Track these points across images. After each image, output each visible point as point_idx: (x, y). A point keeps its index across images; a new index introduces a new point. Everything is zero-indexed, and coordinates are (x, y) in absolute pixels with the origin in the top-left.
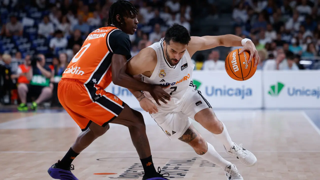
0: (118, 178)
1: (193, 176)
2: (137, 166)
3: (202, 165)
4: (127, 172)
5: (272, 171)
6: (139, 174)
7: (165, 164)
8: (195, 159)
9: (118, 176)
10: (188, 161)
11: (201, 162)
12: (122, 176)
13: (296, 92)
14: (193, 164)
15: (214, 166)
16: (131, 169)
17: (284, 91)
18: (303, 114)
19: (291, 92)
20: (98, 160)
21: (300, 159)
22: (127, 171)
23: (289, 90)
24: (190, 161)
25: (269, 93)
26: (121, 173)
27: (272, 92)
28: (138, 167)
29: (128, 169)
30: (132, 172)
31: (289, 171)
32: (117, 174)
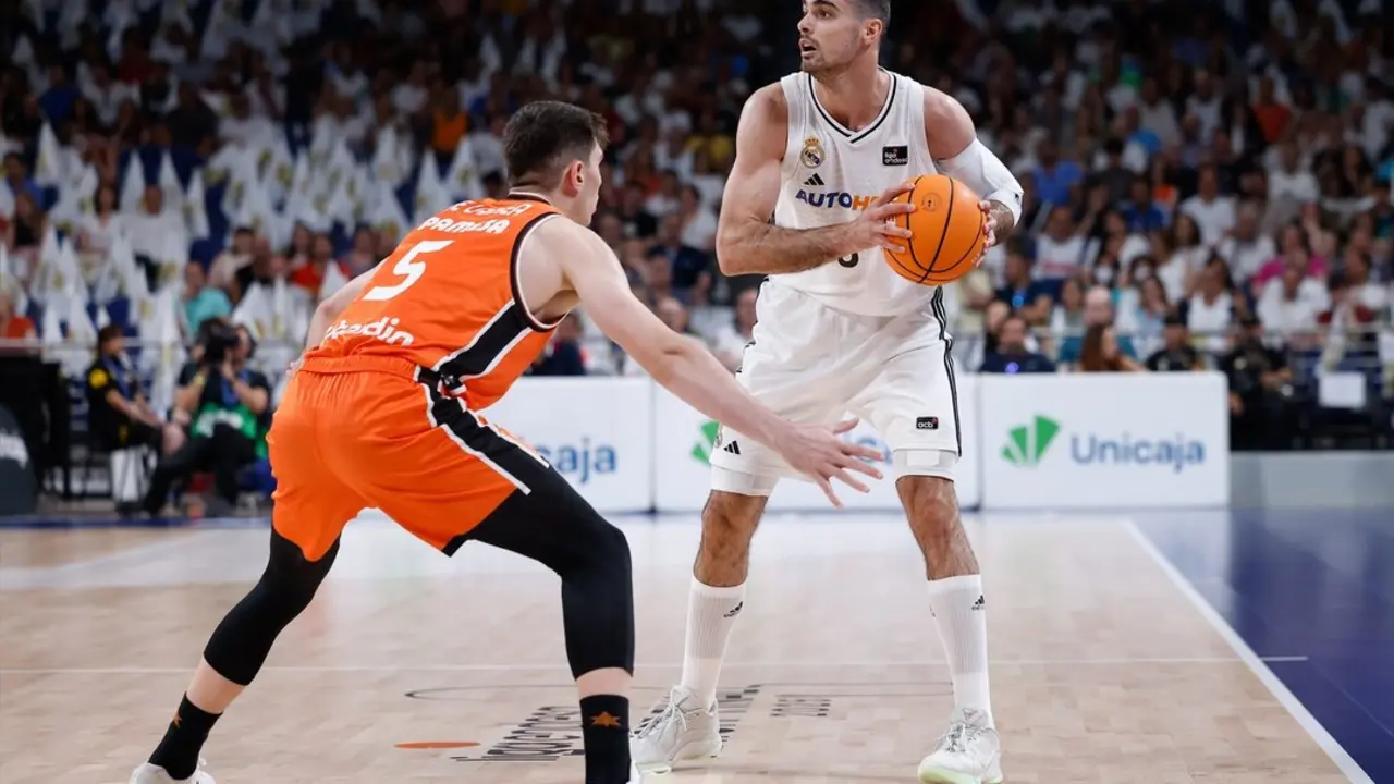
0: (484, 758)
1: (751, 752)
2: (551, 717)
3: (779, 710)
4: (515, 738)
5: (1028, 730)
6: (558, 746)
7: (648, 708)
8: (755, 691)
9: (482, 751)
10: (729, 697)
11: (776, 701)
12: (497, 753)
13: (1099, 449)
14: (747, 706)
15: (824, 715)
16: (529, 725)
17: (1059, 445)
18: (1129, 527)
19: (1084, 450)
20: (410, 695)
21: (1126, 687)
22: (515, 735)
23: (1075, 442)
24: (738, 697)
25: (1007, 453)
26: (495, 743)
27: (1015, 450)
28: (553, 720)
29: (517, 728)
30: (534, 738)
31: (1088, 730)
32: (478, 747)
